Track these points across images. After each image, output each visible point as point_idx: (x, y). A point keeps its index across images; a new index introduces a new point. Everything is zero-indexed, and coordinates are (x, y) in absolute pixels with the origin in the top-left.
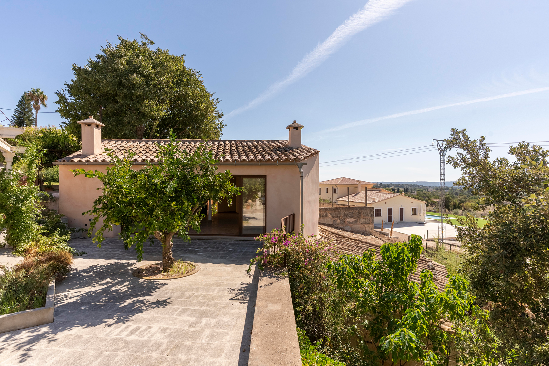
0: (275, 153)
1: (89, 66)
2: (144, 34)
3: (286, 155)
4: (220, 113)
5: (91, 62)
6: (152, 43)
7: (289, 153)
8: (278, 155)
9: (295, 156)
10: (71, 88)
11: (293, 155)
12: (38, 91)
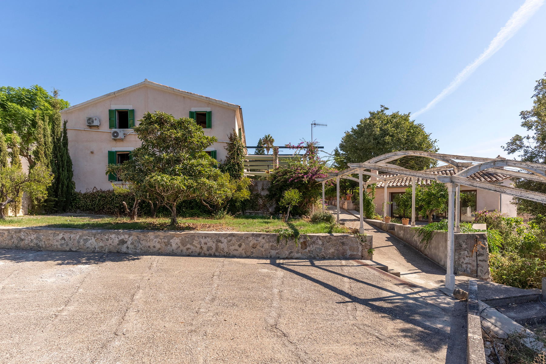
0: (483, 177)
1: (352, 132)
2: (383, 105)
3: (490, 178)
4: (437, 149)
5: (352, 129)
6: (387, 109)
7: (493, 176)
8: (485, 179)
9: (496, 178)
10: (342, 146)
11: (495, 178)
12: (269, 136)
